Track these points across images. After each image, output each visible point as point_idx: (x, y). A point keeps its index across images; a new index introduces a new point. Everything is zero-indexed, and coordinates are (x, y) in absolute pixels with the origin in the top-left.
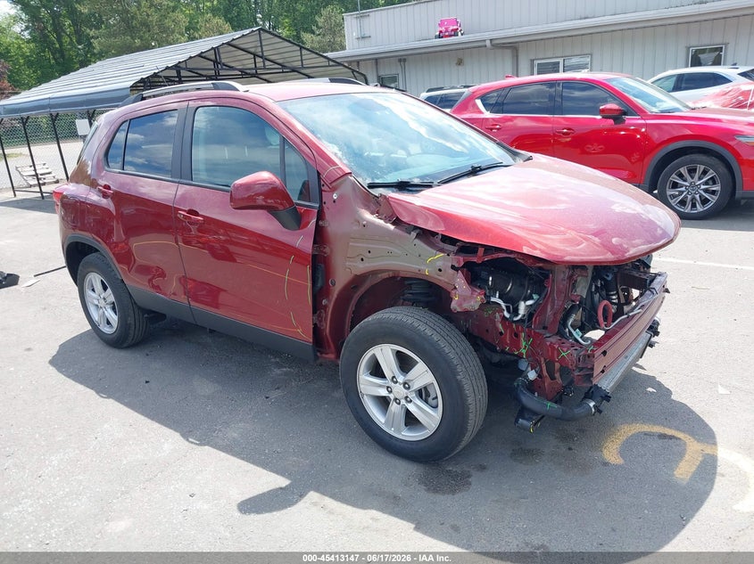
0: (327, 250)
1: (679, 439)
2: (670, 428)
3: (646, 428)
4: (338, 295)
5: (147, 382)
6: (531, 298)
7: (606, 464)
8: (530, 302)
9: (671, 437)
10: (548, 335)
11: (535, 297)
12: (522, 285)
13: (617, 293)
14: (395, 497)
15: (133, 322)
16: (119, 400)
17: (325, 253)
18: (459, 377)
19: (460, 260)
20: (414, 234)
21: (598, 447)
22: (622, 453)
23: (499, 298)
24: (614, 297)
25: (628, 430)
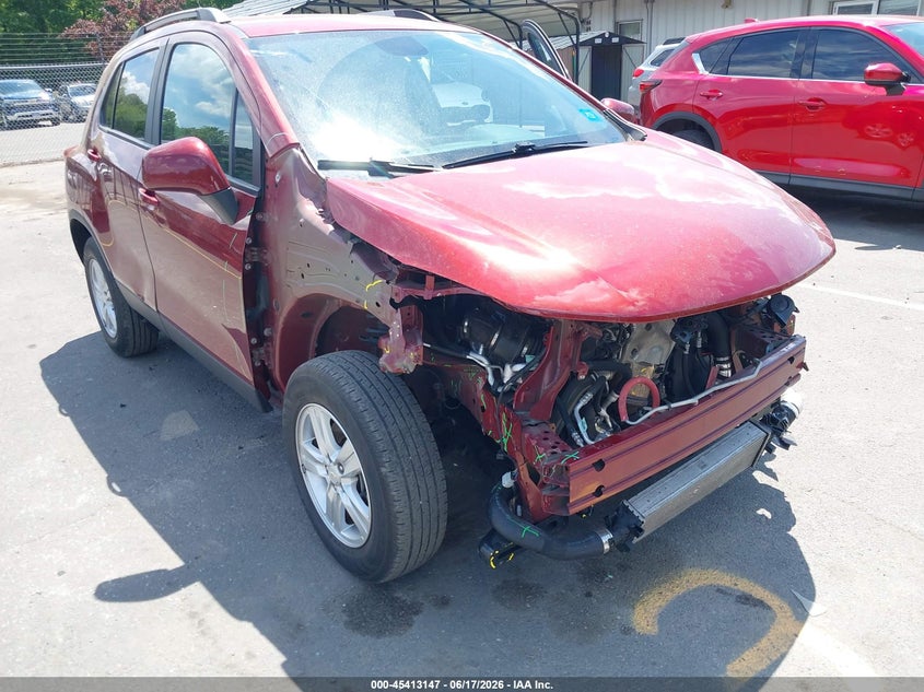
0: (267, 257)
1: (769, 608)
2: (764, 586)
3: (726, 580)
4: (284, 324)
5: (122, 406)
6: (520, 360)
7: (627, 630)
8: (518, 367)
9: (760, 603)
10: (533, 422)
11: (529, 359)
12: (515, 339)
13: (731, 361)
14: (299, 625)
15: (130, 326)
16: (77, 424)
17: (266, 261)
18: (383, 470)
19: (400, 292)
20: (351, 244)
21: (630, 599)
22: (662, 618)
23: (482, 355)
24: (725, 366)
25: (696, 578)
